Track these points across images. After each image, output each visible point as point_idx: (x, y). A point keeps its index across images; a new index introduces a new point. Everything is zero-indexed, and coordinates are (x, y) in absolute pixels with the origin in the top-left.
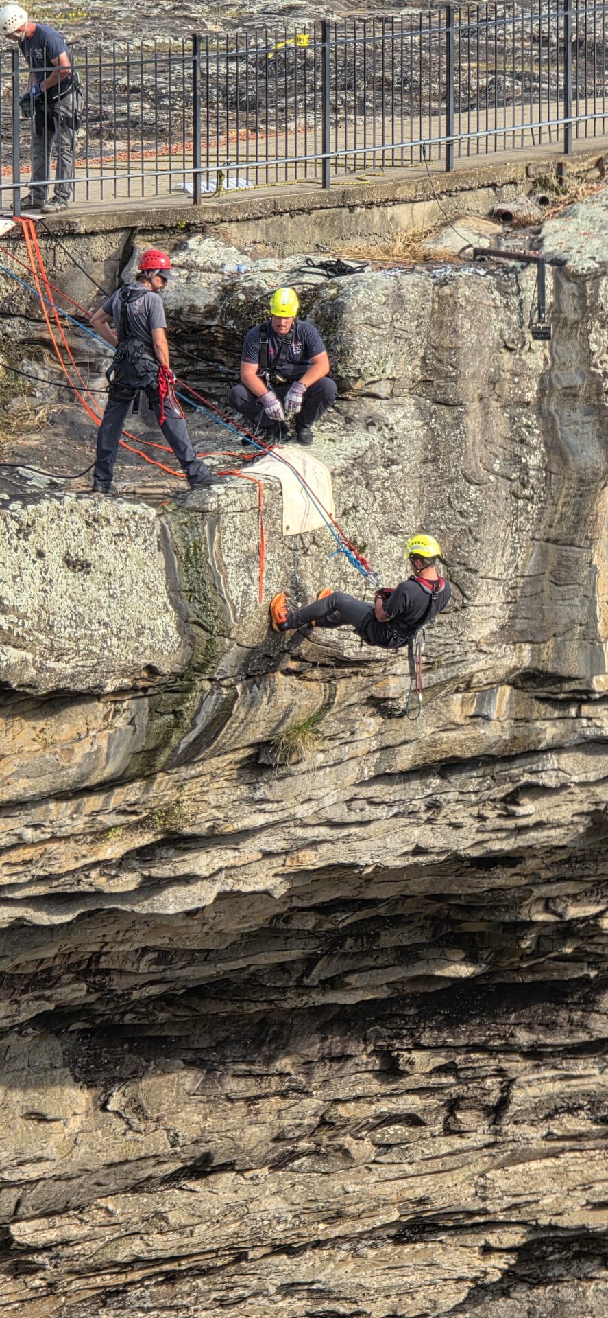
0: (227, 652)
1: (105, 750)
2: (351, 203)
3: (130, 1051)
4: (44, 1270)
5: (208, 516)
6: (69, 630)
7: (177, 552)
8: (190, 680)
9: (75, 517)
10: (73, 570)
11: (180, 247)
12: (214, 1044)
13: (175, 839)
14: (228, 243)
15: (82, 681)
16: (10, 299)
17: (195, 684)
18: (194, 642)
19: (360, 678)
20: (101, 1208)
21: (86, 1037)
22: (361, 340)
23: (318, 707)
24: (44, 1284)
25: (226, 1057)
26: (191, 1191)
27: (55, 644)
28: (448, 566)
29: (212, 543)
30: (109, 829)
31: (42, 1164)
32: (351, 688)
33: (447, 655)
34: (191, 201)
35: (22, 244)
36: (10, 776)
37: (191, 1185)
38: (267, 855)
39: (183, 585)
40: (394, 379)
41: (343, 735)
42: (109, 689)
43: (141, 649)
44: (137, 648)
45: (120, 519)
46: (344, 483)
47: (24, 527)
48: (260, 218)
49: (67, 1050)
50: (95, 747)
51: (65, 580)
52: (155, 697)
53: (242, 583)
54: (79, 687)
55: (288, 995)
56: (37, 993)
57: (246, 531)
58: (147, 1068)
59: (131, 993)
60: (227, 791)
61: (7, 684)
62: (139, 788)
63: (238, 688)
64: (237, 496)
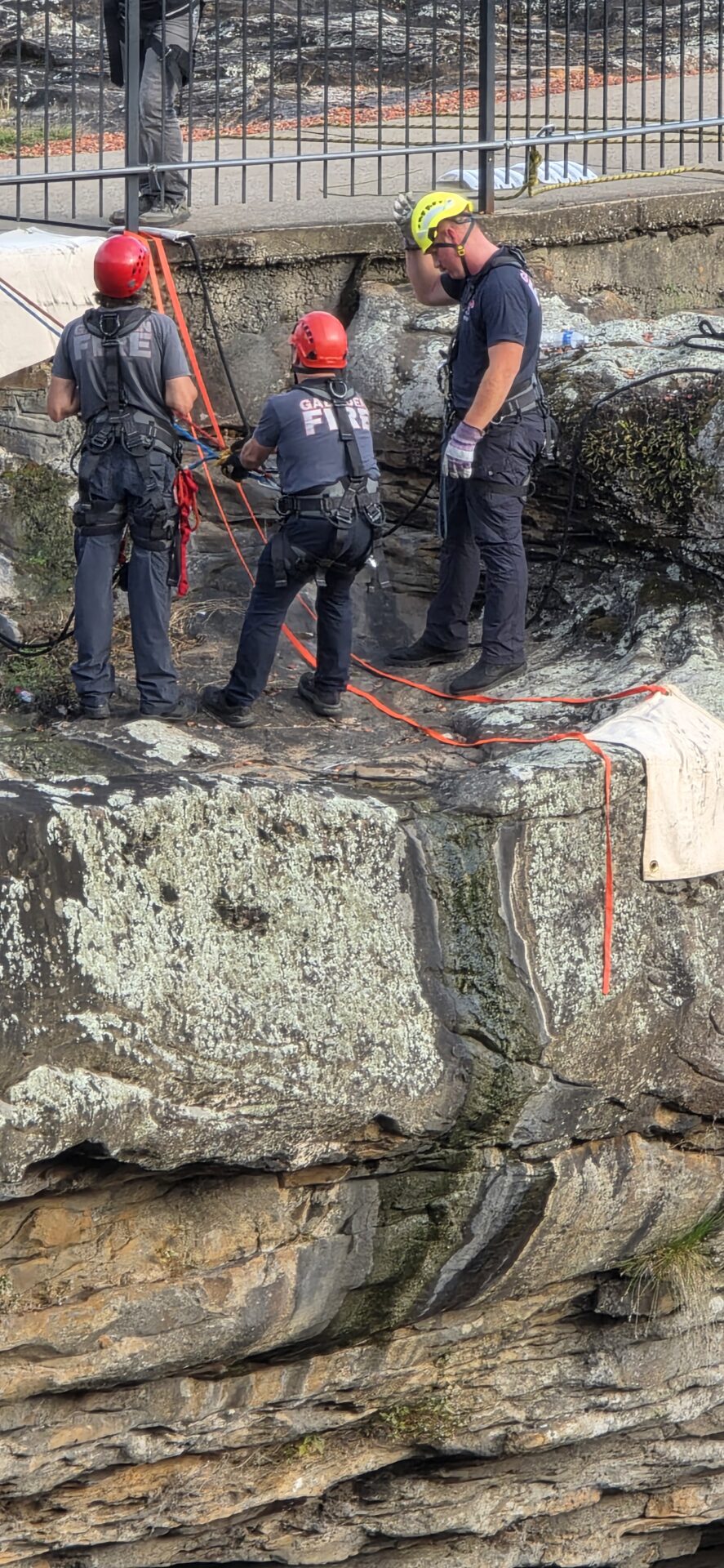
0: (533, 1093)
1: (293, 1284)
5: (500, 825)
6: (223, 1044)
7: (438, 895)
8: (461, 1147)
9: (240, 823)
10: (231, 927)
13: (430, 1461)
15: (248, 1145)
17: (470, 1155)
18: (470, 1073)
23: (714, 1203)
27: (196, 1071)
29: (507, 878)
30: (301, 1439)
36: (104, 1331)
38: (610, 1493)
39: (450, 959)
42: (301, 1161)
43: (366, 1085)
44: (358, 1082)
45: (326, 827)
47: (138, 840)
48: (610, 240)
50: (274, 1276)
51: (216, 946)
52: (393, 1180)
53: (565, 957)
54: (244, 1157)
57: (575, 854)
60: (532, 1366)
61: (100, 1148)
62: (358, 1360)
63: (556, 1163)
64: (558, 786)
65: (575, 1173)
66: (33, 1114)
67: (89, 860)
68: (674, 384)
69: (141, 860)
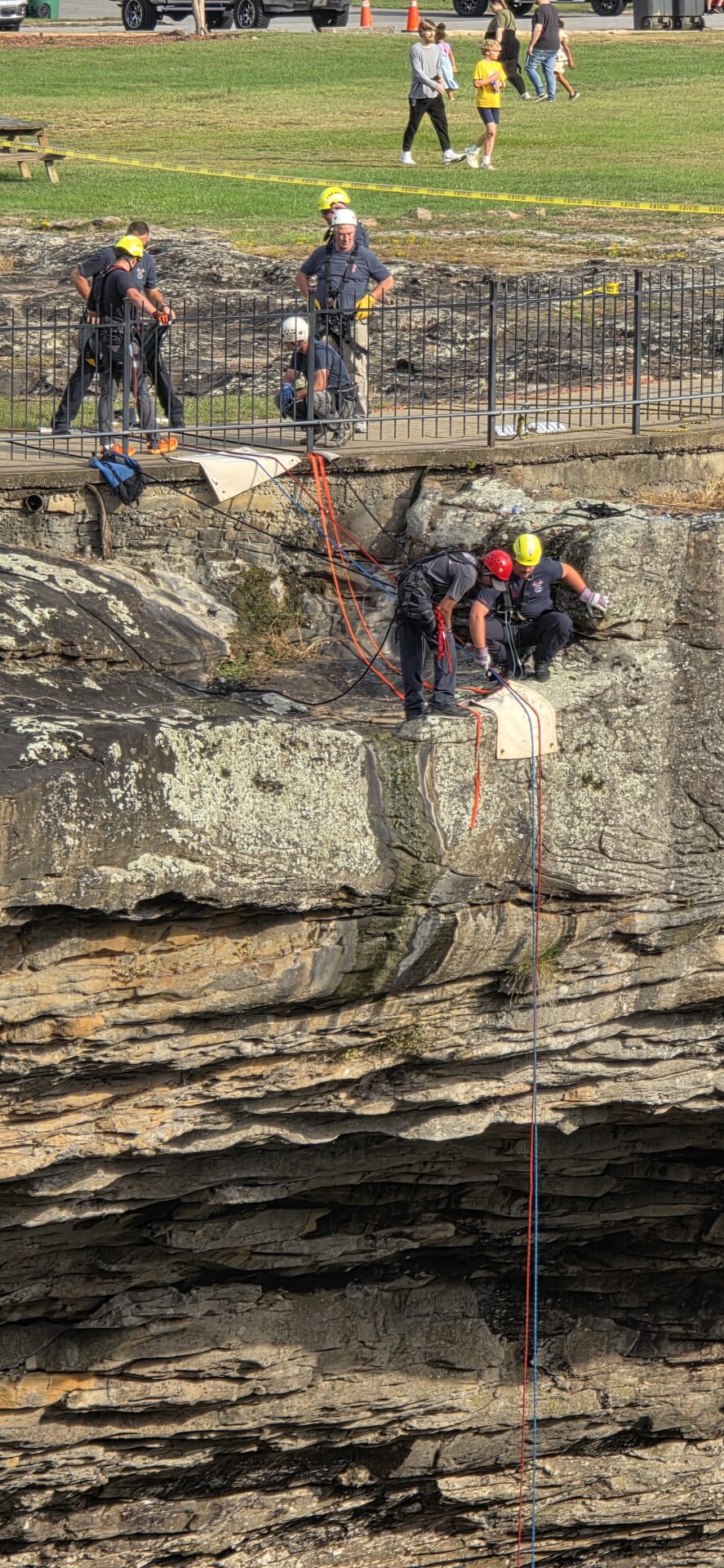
0: (438, 878)
1: (310, 968)
2: (660, 449)
3: (553, 1306)
4: (483, 1529)
5: (420, 746)
6: (252, 847)
7: (383, 780)
8: (400, 904)
9: (270, 740)
10: (262, 791)
11: (466, 487)
12: (645, 1305)
13: (421, 1064)
14: (516, 483)
15: (271, 897)
16: (299, 533)
17: (406, 909)
18: (397, 867)
19: (603, 913)
20: (538, 1468)
21: (505, 1289)
22: (606, 582)
23: (556, 939)
24: (483, 1543)
25: (657, 1318)
26: (637, 1457)
27: (237, 860)
28: (701, 806)
29: (423, 772)
30: (344, 1050)
31: (454, 1415)
32: (593, 923)
33: (702, 895)
34: (485, 443)
35: (311, 480)
36: (206, 987)
37: (638, 1452)
39: (388, 811)
40: (645, 621)
41: (586, 968)
42: (304, 907)
43: (335, 870)
44: (331, 869)
45: (320, 744)
46: (577, 719)
47: (209, 746)
48: (558, 461)
49: (483, 1300)
50: (299, 964)
51: (251, 800)
52: (364, 919)
53: (455, 812)
54: (268, 903)
55: (700, 1254)
56: (395, 1230)
57: (462, 762)
58: (573, 1325)
59: (511, 1239)
60: (469, 1018)
61: (180, 895)
62: (368, 1010)
63: (458, 915)
64: (453, 728)
65: (471, 919)
66: (140, 876)
67: (179, 756)
68: (553, 533)
69: (210, 756)
